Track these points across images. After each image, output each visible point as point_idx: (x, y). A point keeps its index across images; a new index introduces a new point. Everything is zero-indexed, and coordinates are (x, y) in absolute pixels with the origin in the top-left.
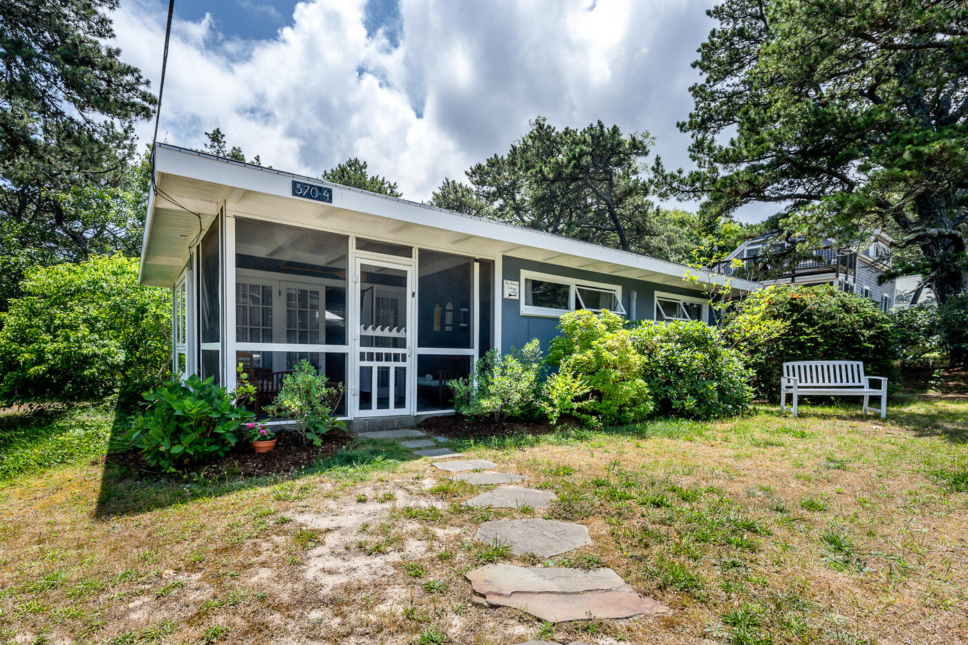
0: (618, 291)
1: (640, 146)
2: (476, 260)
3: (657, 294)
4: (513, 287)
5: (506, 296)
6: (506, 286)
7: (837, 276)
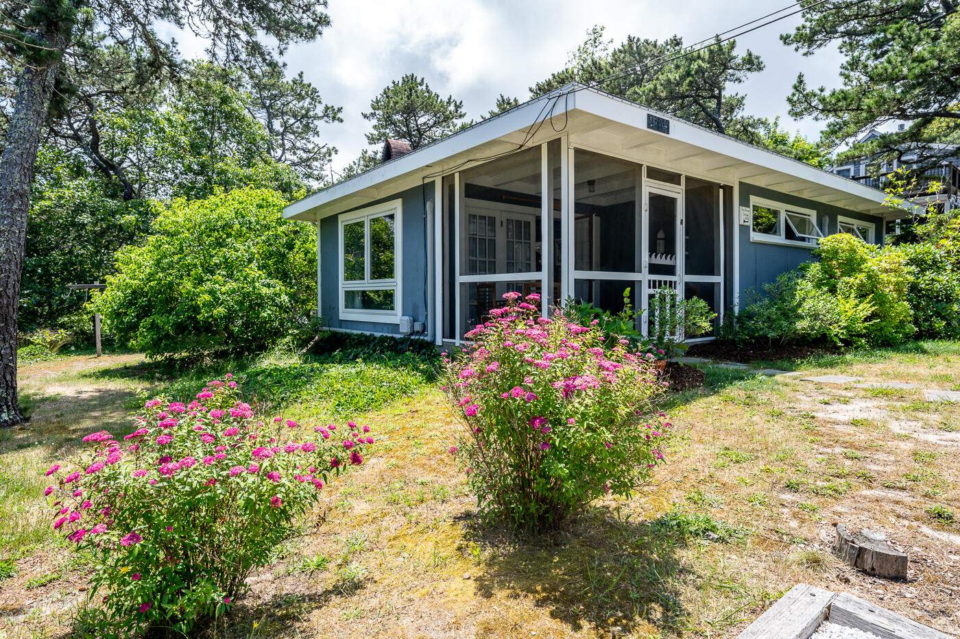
0: (812, 215)
1: (755, 61)
2: (721, 187)
3: (840, 218)
4: (747, 213)
5: (742, 223)
6: (741, 212)
7: (949, 198)
